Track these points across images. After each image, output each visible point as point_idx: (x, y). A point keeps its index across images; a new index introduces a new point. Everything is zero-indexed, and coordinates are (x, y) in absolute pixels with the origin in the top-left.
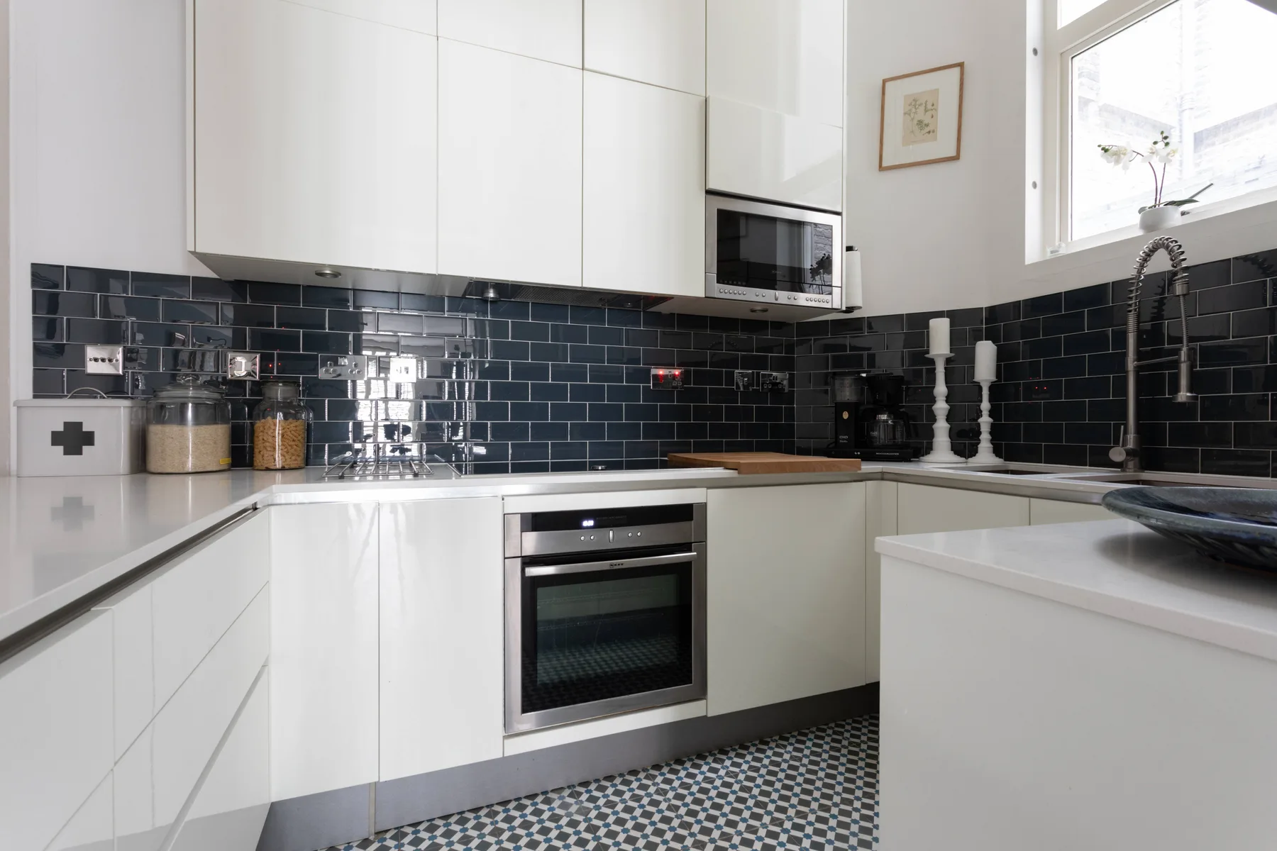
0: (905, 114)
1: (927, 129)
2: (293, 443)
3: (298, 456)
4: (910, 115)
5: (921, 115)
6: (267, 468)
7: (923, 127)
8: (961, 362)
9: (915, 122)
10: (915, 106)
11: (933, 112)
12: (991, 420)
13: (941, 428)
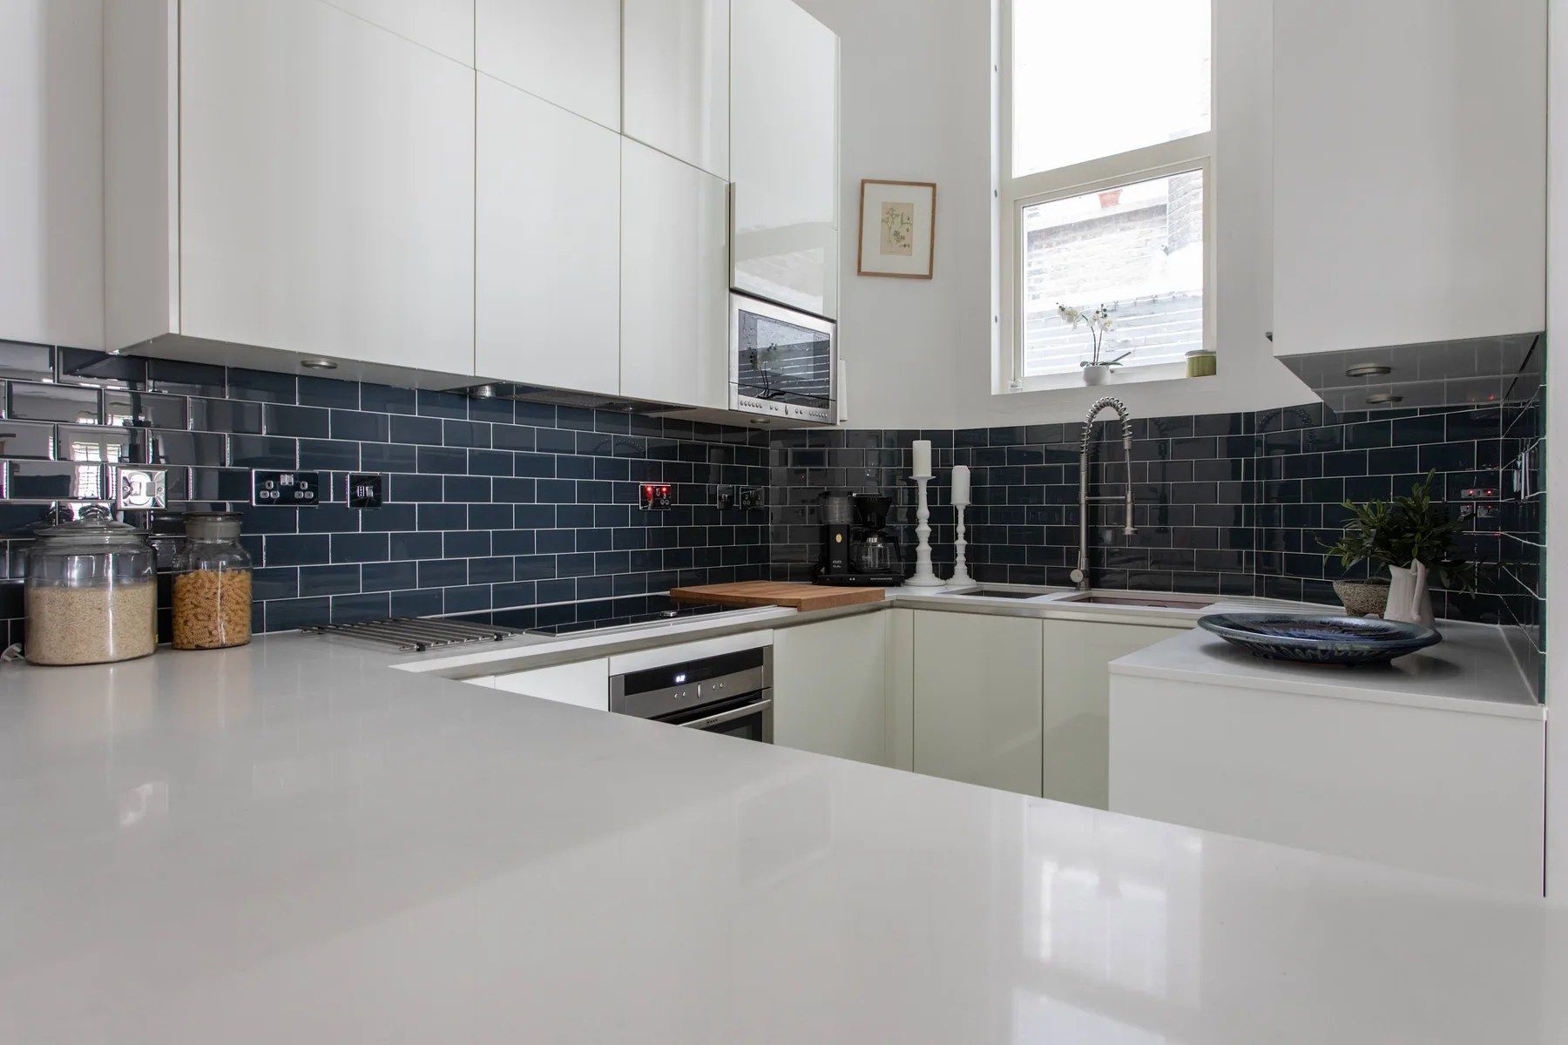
0: (883, 221)
1: (903, 243)
2: (237, 607)
3: (244, 625)
4: (887, 222)
5: (896, 226)
6: (197, 646)
7: (899, 239)
8: (941, 482)
9: (892, 231)
10: (892, 215)
11: (908, 226)
12: (966, 543)
13: (924, 549)
